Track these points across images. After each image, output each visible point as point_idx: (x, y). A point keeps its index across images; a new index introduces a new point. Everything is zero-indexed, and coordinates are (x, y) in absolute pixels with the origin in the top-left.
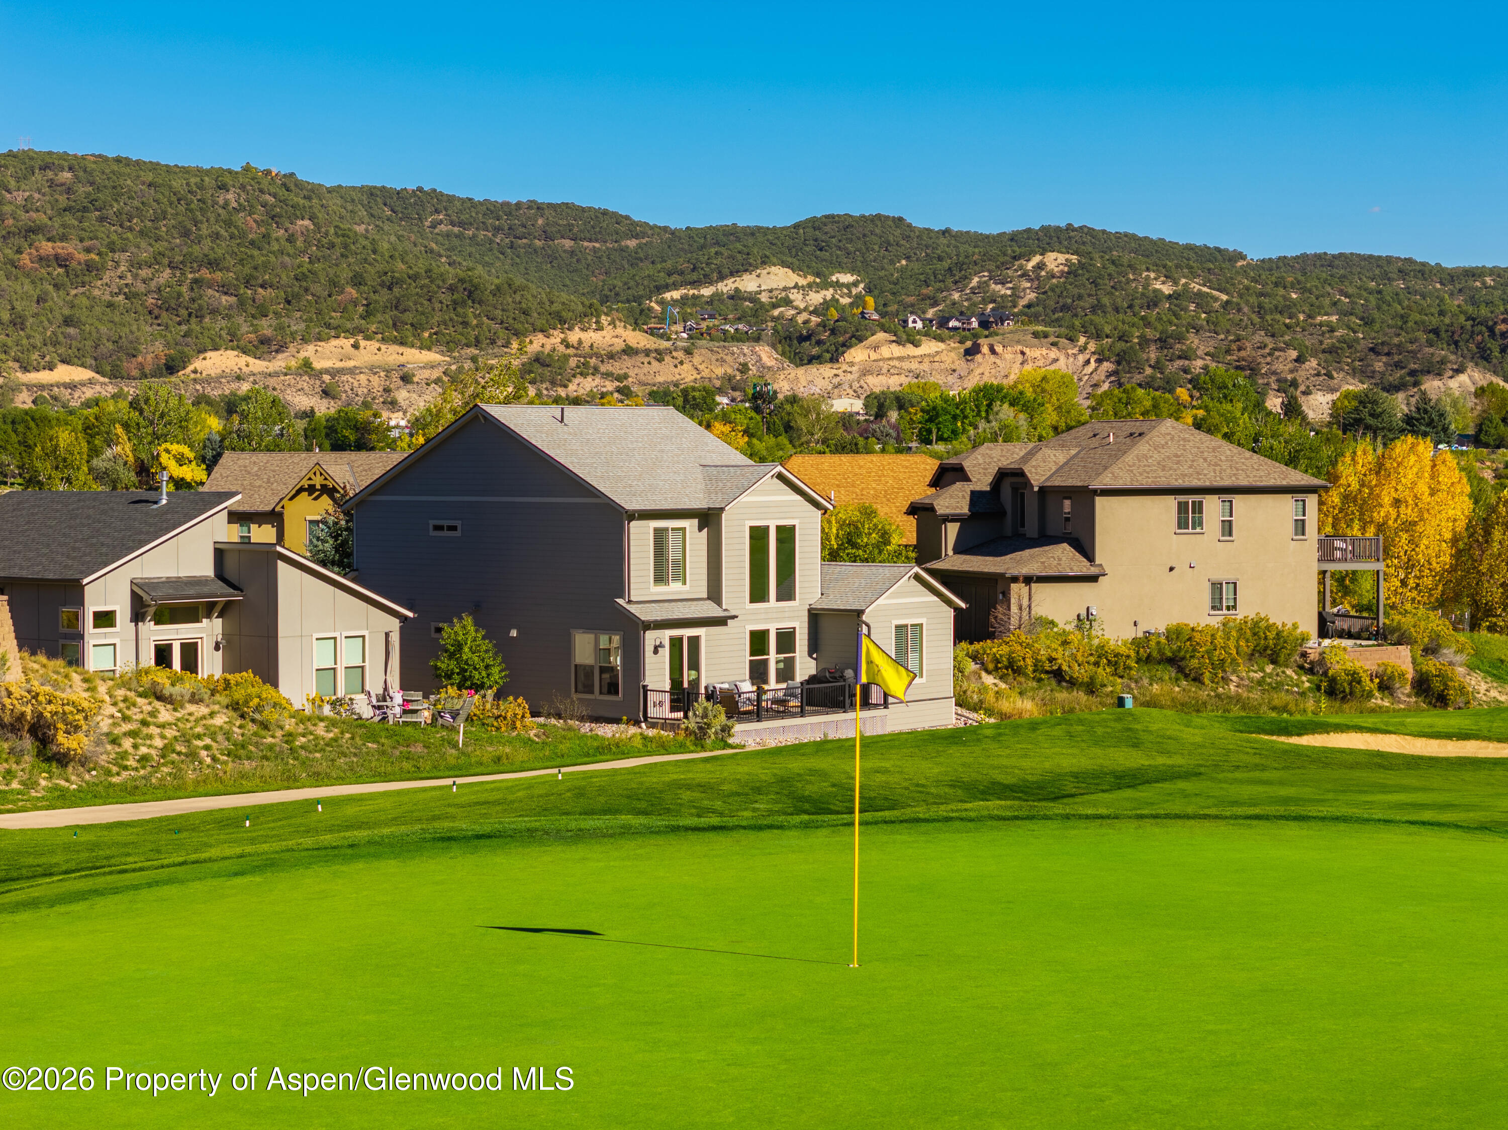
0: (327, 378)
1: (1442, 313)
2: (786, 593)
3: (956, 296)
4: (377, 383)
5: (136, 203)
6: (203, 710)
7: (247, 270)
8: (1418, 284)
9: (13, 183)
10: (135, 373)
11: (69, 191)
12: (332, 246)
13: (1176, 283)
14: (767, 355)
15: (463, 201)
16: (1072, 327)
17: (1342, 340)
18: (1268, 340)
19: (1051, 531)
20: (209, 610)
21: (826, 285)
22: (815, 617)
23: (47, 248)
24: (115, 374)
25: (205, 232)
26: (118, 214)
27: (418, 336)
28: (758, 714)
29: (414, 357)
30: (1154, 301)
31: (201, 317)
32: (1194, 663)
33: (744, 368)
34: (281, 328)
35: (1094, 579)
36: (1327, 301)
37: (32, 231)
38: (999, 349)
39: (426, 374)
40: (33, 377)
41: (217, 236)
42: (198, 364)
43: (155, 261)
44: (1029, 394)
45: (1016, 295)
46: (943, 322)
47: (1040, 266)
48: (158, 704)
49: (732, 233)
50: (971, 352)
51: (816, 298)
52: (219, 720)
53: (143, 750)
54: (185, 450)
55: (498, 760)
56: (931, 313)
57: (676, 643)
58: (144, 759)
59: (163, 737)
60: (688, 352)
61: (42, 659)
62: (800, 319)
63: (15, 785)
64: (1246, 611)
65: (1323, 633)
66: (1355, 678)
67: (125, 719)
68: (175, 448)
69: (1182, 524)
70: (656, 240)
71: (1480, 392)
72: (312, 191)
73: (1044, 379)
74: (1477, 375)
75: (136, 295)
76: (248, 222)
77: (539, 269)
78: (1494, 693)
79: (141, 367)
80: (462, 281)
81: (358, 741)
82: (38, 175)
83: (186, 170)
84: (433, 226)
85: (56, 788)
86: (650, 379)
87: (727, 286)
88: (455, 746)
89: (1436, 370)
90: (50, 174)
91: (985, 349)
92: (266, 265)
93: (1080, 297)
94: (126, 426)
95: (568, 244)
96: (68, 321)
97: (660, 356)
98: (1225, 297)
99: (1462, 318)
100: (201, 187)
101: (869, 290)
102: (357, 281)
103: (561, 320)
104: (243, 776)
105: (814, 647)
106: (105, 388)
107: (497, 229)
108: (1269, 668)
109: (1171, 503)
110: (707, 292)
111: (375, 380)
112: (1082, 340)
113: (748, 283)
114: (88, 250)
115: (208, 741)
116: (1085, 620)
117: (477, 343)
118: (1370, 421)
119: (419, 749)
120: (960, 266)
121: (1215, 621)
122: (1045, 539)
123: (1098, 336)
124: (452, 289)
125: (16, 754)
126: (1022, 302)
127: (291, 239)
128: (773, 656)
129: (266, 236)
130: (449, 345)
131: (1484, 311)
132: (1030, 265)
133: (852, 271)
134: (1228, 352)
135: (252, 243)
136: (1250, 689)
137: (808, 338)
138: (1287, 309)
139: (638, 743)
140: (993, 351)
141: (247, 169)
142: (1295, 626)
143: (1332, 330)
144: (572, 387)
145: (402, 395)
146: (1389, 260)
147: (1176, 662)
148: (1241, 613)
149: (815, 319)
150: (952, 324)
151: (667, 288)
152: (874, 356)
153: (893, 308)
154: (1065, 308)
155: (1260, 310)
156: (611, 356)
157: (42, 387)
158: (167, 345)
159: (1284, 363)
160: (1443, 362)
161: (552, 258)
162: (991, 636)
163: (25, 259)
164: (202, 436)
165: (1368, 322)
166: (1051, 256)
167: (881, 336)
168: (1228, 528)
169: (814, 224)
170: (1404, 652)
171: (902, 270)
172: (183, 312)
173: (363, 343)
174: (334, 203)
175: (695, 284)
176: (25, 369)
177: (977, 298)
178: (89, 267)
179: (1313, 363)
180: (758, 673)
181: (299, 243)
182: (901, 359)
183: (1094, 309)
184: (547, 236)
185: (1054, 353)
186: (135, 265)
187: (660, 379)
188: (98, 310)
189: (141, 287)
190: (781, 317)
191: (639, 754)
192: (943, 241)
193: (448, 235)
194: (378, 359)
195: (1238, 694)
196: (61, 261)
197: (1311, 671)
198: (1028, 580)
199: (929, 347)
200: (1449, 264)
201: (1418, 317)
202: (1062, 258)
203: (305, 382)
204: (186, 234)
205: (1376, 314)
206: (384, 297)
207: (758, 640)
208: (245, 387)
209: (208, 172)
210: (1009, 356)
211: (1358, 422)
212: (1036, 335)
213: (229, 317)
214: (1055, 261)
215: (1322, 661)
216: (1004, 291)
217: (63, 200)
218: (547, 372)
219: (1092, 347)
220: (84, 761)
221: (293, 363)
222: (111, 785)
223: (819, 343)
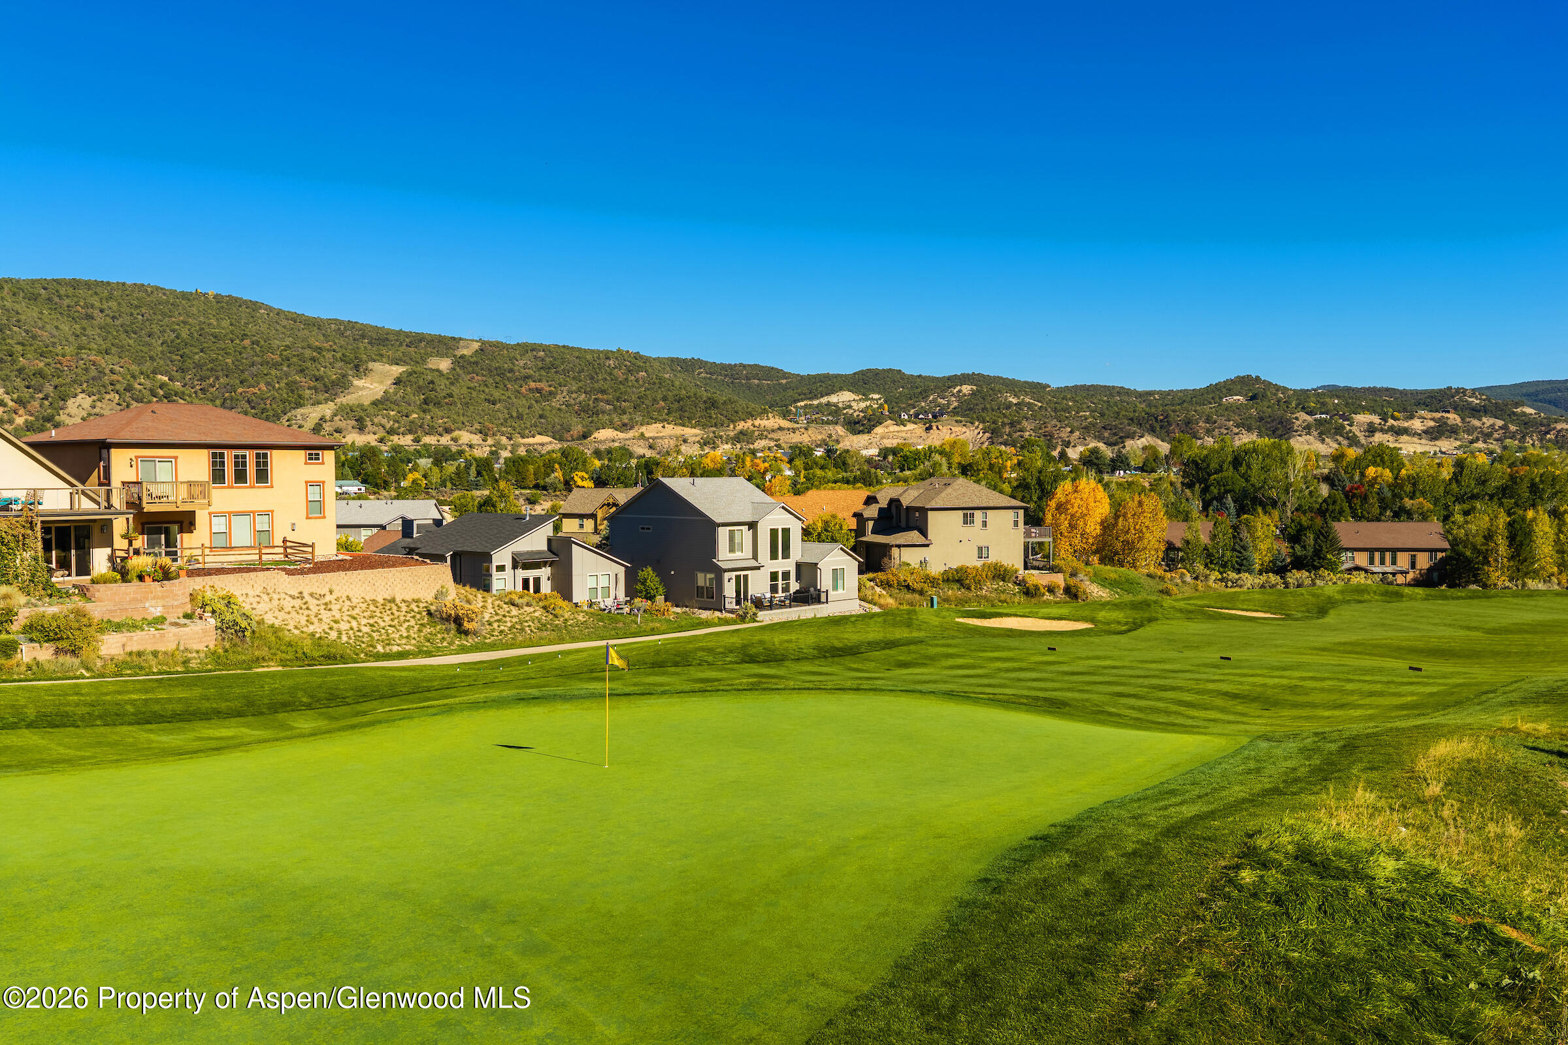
0: (651, 441)
1: (1134, 411)
2: (786, 555)
3: (923, 404)
4: (673, 443)
5: (571, 365)
6: (532, 609)
7: (618, 394)
8: (1126, 398)
9: (519, 357)
10: (570, 439)
11: (543, 360)
12: (654, 383)
13: (1019, 398)
14: (840, 430)
15: (711, 363)
16: (973, 418)
17: (1090, 423)
18: (1058, 423)
19: (912, 524)
20: (545, 564)
21: (867, 399)
22: (799, 566)
23: (533, 385)
24: (561, 440)
25: (600, 377)
26: (564, 370)
27: (690, 423)
28: (771, 607)
29: (689, 432)
30: (1009, 406)
31: (598, 415)
32: (968, 582)
33: (830, 436)
34: (631, 419)
35: (927, 546)
36: (1085, 406)
37: (527, 378)
38: (940, 427)
39: (694, 439)
40: (526, 441)
41: (605, 379)
42: (596, 435)
43: (579, 390)
44: (948, 450)
45: (949, 404)
46: (917, 416)
47: (960, 391)
48: (512, 607)
49: (827, 377)
50: (929, 429)
51: (863, 405)
52: (537, 614)
53: (502, 628)
54: (584, 474)
55: (653, 629)
56: (912, 412)
57: (738, 577)
58: (501, 632)
59: (511, 621)
60: (806, 429)
61: (467, 588)
62: (855, 414)
63: (445, 644)
64: (992, 559)
65: (1026, 568)
66: (1037, 588)
67: (497, 614)
68: (580, 474)
69: (965, 522)
70: (794, 380)
71: (1144, 448)
72: (646, 360)
73: (955, 442)
74: (1149, 438)
75: (570, 405)
76: (619, 374)
77: (744, 392)
78: (1100, 593)
79: (572, 436)
80: (709, 399)
81: (596, 622)
82: (530, 354)
83: (593, 351)
84: (699, 374)
85: (462, 645)
86: (790, 441)
87: (824, 400)
88: (637, 623)
89: (1131, 436)
90: (535, 353)
91: (934, 428)
92: (625, 392)
93: (977, 405)
94: (560, 464)
95: (756, 382)
96: (541, 417)
97: (794, 430)
98: (1040, 404)
99: (1143, 414)
100: (599, 358)
101: (886, 402)
102: (665, 399)
103: (751, 415)
104: (541, 638)
105: (798, 578)
106: (557, 446)
107: (726, 376)
108: (1001, 583)
109: (961, 513)
110: (816, 402)
111: (671, 441)
112: (977, 423)
113: (833, 399)
114: (550, 386)
115: (530, 623)
116: (924, 563)
117: (716, 425)
118: (1096, 461)
119: (621, 625)
120: (925, 391)
121: (979, 564)
122: (908, 528)
123: (984, 422)
124: (705, 402)
125: (448, 631)
126: (952, 407)
127: (637, 381)
128: (780, 582)
129: (626, 379)
130: (704, 427)
131: (1153, 410)
132: (955, 391)
133: (879, 393)
134: (1040, 429)
135: (620, 382)
136: (991, 592)
137: (858, 423)
138: (1067, 409)
139: (716, 620)
140: (938, 429)
141: (619, 350)
142: (1013, 566)
143: (1086, 419)
144: (756, 444)
145: (683, 448)
146: (1113, 387)
147: (960, 582)
148: (990, 561)
149: (862, 414)
150: (921, 416)
151: (799, 401)
152: (886, 430)
153: (896, 409)
154: (970, 409)
155: (1055, 410)
156: (773, 431)
157: (530, 445)
158: (583, 426)
159: (1065, 433)
160: (1135, 433)
161: (749, 388)
162: (882, 570)
163: (523, 390)
164: (592, 468)
165: (1102, 415)
166: (964, 386)
167: (889, 422)
168: (985, 524)
169: (862, 373)
170: (1060, 576)
171: (900, 393)
172: (591, 413)
173: (666, 426)
174: (656, 365)
175: (811, 399)
176: (523, 437)
177: (933, 405)
178: (551, 393)
179: (1078, 433)
180: (774, 589)
181: (641, 382)
182: (898, 432)
183: (983, 410)
184: (748, 379)
185: (964, 429)
186: (570, 392)
187: (794, 441)
188: (554, 411)
189: (573, 402)
190: (847, 413)
191: (716, 625)
192: (919, 380)
193: (705, 378)
194: (673, 432)
195: (986, 595)
196: (539, 391)
197: (1019, 585)
198: (899, 546)
199: (910, 426)
200: (1140, 389)
201: (1124, 413)
202: (969, 387)
203: (641, 442)
204: (592, 378)
205: (1106, 412)
206: (676, 405)
207: (774, 576)
208: (617, 444)
209: (602, 352)
210: (945, 431)
211: (1090, 461)
212: (956, 421)
213: (610, 414)
214: (966, 389)
215: (1024, 580)
216: (944, 402)
217: (540, 364)
218: (745, 438)
219: (981, 426)
220: (475, 633)
221: (637, 434)
222: (485, 643)
223: (863, 425)
